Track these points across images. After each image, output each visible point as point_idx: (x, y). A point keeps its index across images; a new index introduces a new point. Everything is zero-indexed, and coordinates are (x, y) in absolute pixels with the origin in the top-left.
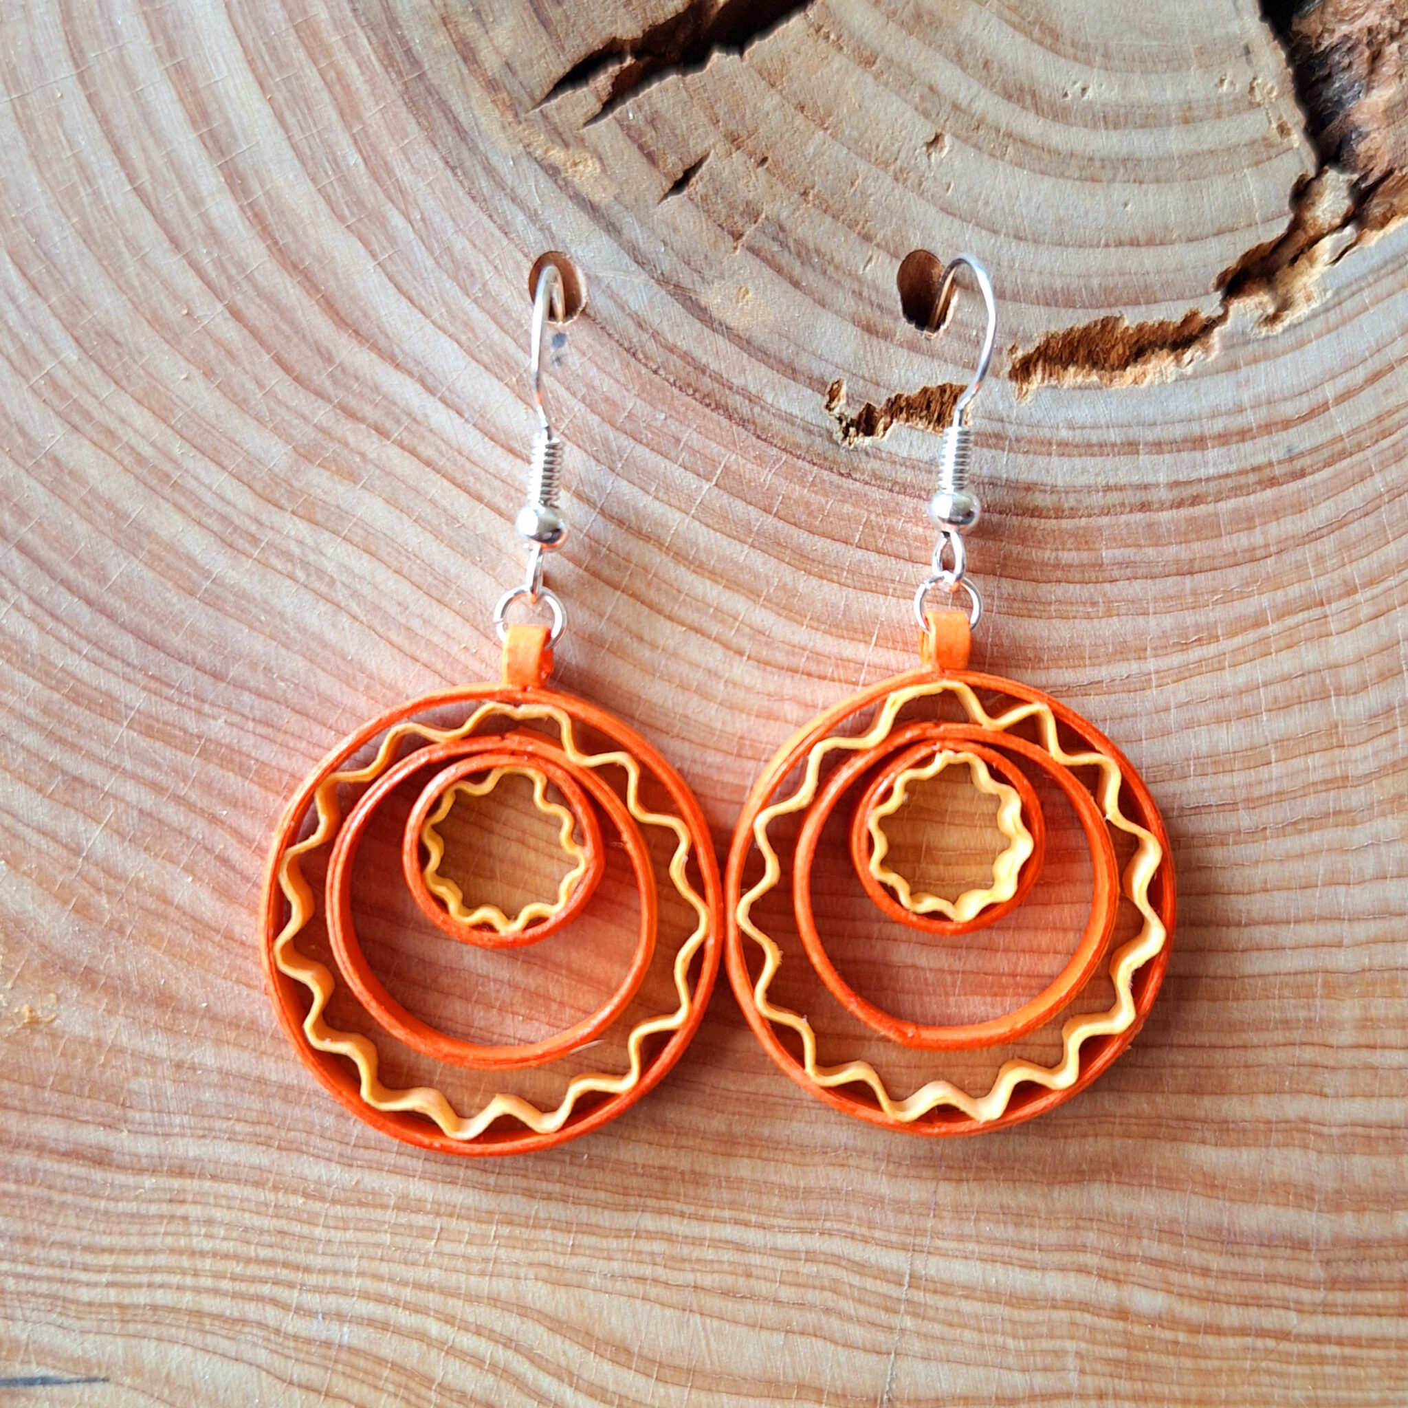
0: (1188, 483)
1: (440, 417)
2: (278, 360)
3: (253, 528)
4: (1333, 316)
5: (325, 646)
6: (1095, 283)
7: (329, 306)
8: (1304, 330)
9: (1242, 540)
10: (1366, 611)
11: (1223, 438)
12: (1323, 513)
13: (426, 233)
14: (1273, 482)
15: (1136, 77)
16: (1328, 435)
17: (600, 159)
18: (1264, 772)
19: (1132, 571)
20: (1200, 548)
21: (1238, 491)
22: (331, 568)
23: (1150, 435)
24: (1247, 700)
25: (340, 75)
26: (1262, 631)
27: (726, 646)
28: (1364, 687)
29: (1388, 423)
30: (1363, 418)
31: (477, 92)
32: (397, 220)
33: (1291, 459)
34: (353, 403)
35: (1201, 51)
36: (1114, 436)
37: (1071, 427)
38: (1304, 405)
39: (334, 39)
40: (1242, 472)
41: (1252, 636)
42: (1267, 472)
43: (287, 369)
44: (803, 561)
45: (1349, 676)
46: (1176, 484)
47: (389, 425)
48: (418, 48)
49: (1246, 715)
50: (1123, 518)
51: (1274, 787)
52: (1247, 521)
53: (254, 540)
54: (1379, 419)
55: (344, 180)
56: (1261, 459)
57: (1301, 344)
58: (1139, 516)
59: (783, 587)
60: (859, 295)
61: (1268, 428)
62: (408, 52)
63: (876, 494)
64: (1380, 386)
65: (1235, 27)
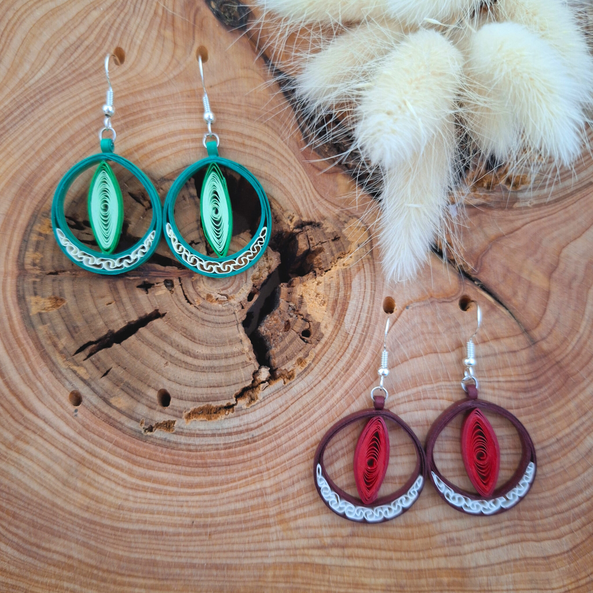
0: (228, 444)
1: (48, 429)
2: (12, 416)
3: (5, 454)
4: (263, 403)
5: (22, 482)
6: (205, 396)
7: (23, 404)
8: (255, 407)
9: (241, 457)
10: (272, 475)
11: (237, 433)
12: (262, 450)
13: (45, 387)
14: (249, 443)
15: (214, 348)
16: (263, 432)
17: (86, 369)
18: (248, 514)
19: (215, 465)
20: (231, 459)
21: (240, 445)
22: (23, 464)
23: (219, 432)
24: (244, 496)
25: (26, 350)
26: (247, 479)
27: (116, 483)
28: (272, 493)
29: (277, 428)
30: (271, 428)
31: (58, 354)
32: (39, 384)
33: (253, 437)
34: (28, 426)
35: (230, 341)
36: (209, 432)
37: (199, 430)
38: (256, 425)
39: (24, 342)
40: (241, 441)
41: (244, 481)
42: (247, 441)
43: (13, 418)
44: (134, 462)
45: (269, 491)
46: (224, 444)
47: (36, 431)
48: (43, 343)
49: (243, 500)
50: (212, 452)
51: (251, 517)
52: (243, 453)
53: (6, 457)
54: (275, 428)
55: (27, 375)
56: (245, 438)
57: (255, 410)
58: (215, 452)
59: (129, 469)
60: (147, 399)
61: (247, 430)
62: (41, 345)
63: (152, 446)
64: (274, 420)
65: (238, 336)
